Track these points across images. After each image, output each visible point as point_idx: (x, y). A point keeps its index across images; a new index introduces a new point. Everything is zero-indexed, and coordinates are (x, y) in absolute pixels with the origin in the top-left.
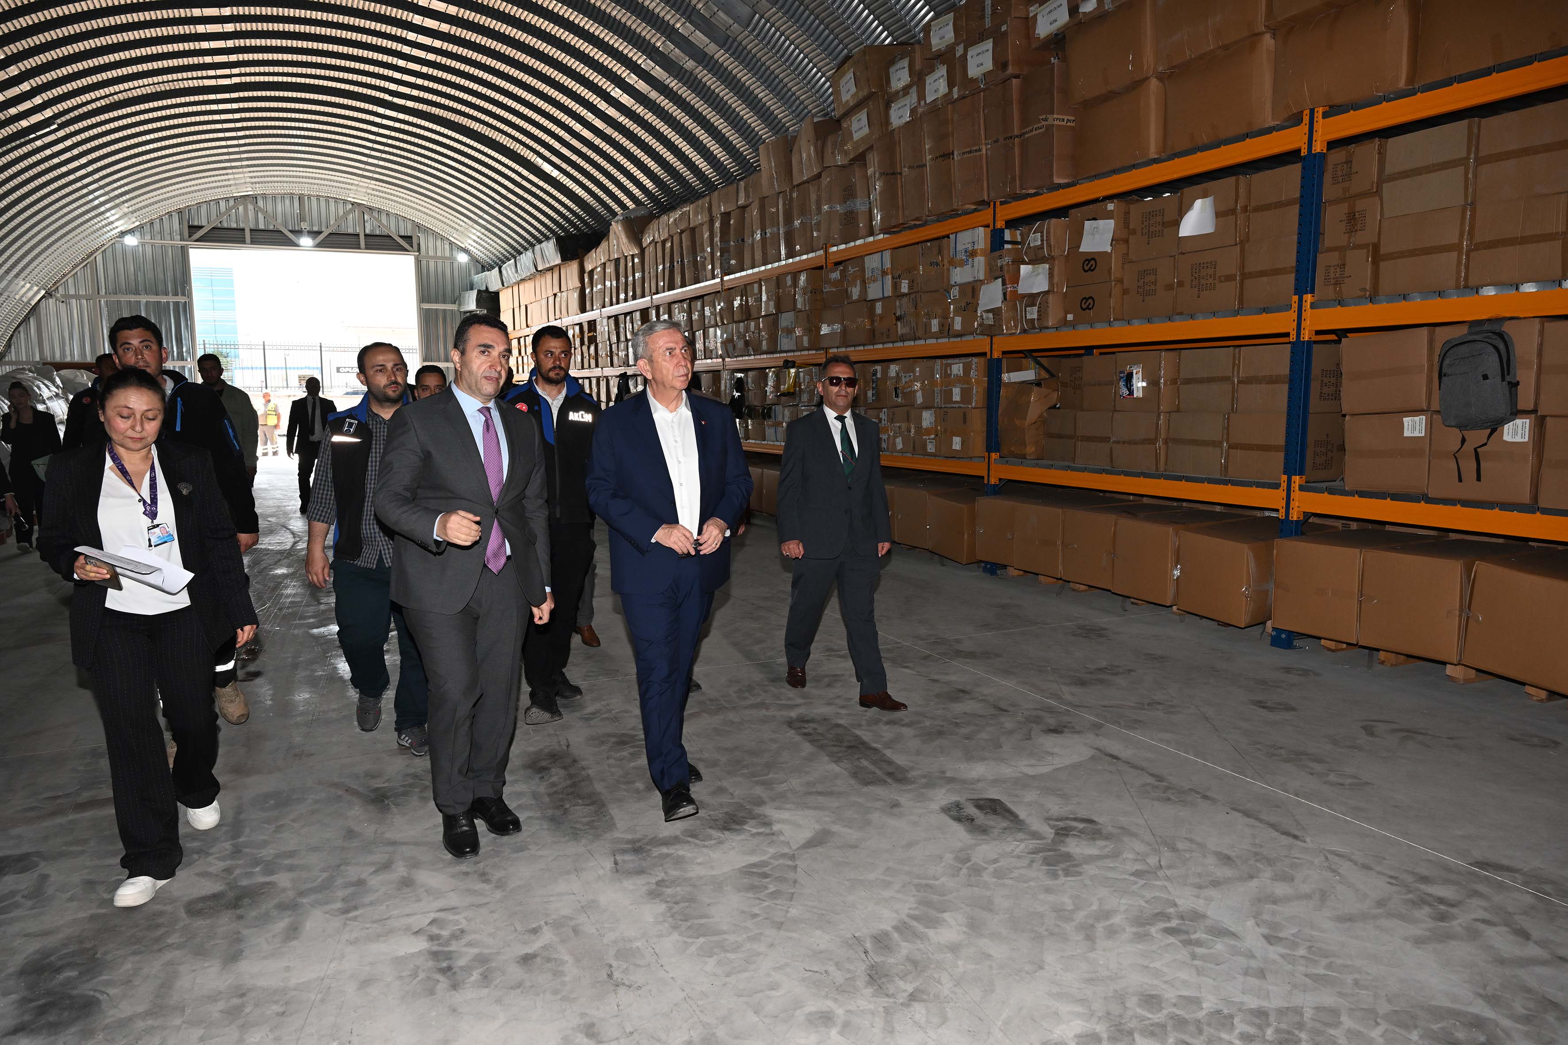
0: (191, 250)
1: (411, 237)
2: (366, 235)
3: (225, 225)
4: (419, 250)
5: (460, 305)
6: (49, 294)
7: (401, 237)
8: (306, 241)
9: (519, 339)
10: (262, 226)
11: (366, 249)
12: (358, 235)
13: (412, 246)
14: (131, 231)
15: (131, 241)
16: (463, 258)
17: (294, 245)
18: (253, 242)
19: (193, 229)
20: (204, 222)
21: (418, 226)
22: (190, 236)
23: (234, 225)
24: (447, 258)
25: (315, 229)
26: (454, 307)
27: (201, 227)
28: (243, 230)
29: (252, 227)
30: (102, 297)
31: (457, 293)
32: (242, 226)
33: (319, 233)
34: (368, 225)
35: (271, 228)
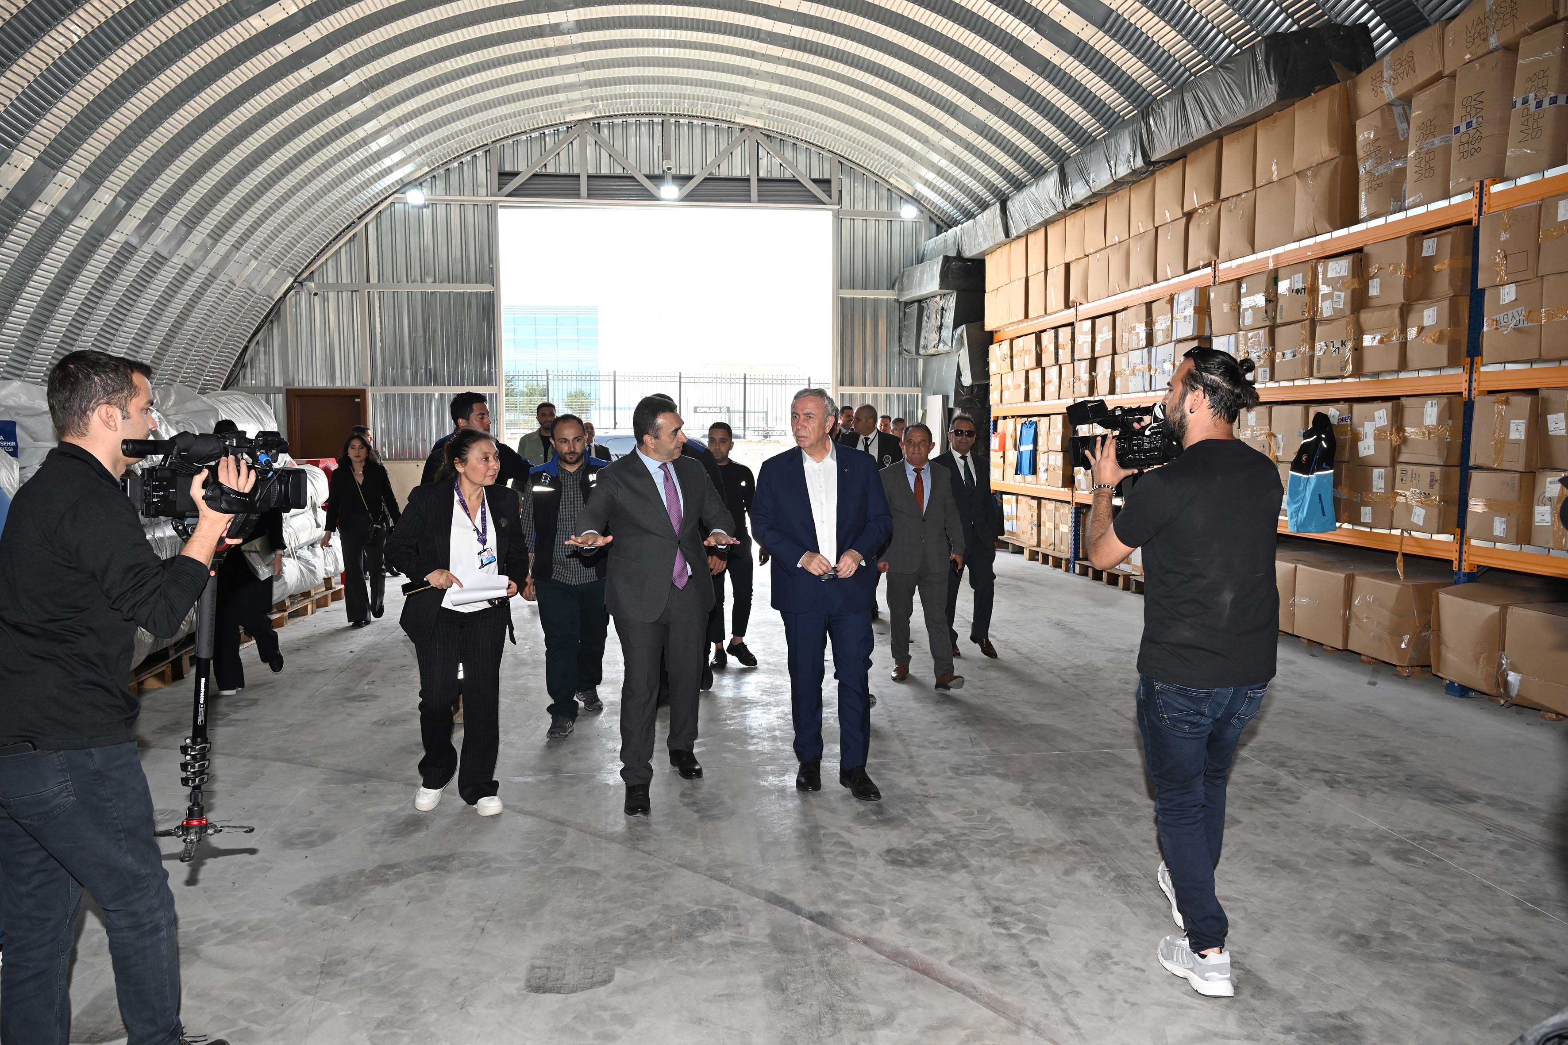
0: (501, 213)
1: (828, 182)
2: (760, 180)
3: (551, 170)
4: (840, 202)
5: (901, 290)
6: (299, 283)
7: (815, 181)
8: (669, 191)
9: (1038, 335)
10: (605, 171)
11: (759, 201)
12: (748, 180)
13: (830, 196)
14: (417, 183)
15: (416, 197)
16: (909, 212)
17: (651, 197)
18: (592, 194)
19: (505, 176)
20: (522, 167)
21: (842, 162)
22: (500, 189)
23: (564, 170)
24: (883, 214)
25: (684, 172)
26: (891, 295)
27: (515, 174)
28: (577, 176)
29: (592, 171)
30: (373, 287)
31: (896, 273)
32: (576, 171)
33: (689, 178)
34: (764, 162)
35: (619, 171)
